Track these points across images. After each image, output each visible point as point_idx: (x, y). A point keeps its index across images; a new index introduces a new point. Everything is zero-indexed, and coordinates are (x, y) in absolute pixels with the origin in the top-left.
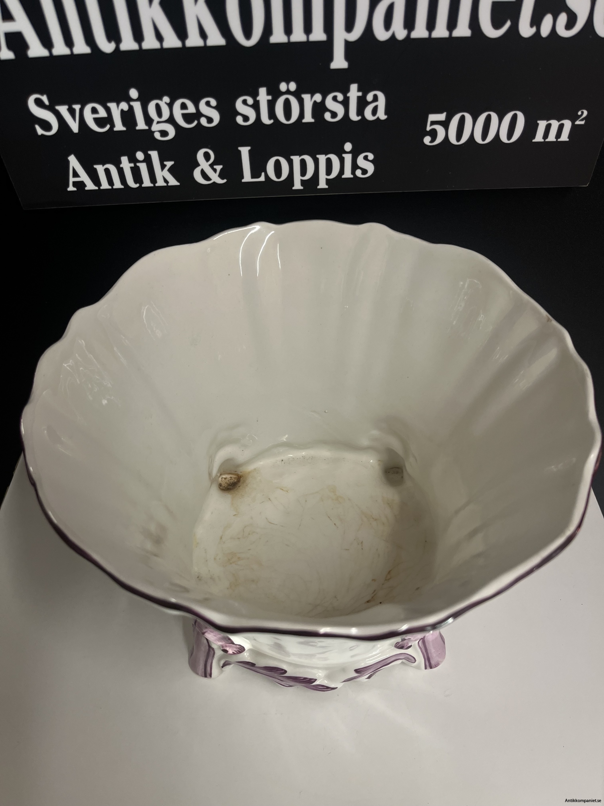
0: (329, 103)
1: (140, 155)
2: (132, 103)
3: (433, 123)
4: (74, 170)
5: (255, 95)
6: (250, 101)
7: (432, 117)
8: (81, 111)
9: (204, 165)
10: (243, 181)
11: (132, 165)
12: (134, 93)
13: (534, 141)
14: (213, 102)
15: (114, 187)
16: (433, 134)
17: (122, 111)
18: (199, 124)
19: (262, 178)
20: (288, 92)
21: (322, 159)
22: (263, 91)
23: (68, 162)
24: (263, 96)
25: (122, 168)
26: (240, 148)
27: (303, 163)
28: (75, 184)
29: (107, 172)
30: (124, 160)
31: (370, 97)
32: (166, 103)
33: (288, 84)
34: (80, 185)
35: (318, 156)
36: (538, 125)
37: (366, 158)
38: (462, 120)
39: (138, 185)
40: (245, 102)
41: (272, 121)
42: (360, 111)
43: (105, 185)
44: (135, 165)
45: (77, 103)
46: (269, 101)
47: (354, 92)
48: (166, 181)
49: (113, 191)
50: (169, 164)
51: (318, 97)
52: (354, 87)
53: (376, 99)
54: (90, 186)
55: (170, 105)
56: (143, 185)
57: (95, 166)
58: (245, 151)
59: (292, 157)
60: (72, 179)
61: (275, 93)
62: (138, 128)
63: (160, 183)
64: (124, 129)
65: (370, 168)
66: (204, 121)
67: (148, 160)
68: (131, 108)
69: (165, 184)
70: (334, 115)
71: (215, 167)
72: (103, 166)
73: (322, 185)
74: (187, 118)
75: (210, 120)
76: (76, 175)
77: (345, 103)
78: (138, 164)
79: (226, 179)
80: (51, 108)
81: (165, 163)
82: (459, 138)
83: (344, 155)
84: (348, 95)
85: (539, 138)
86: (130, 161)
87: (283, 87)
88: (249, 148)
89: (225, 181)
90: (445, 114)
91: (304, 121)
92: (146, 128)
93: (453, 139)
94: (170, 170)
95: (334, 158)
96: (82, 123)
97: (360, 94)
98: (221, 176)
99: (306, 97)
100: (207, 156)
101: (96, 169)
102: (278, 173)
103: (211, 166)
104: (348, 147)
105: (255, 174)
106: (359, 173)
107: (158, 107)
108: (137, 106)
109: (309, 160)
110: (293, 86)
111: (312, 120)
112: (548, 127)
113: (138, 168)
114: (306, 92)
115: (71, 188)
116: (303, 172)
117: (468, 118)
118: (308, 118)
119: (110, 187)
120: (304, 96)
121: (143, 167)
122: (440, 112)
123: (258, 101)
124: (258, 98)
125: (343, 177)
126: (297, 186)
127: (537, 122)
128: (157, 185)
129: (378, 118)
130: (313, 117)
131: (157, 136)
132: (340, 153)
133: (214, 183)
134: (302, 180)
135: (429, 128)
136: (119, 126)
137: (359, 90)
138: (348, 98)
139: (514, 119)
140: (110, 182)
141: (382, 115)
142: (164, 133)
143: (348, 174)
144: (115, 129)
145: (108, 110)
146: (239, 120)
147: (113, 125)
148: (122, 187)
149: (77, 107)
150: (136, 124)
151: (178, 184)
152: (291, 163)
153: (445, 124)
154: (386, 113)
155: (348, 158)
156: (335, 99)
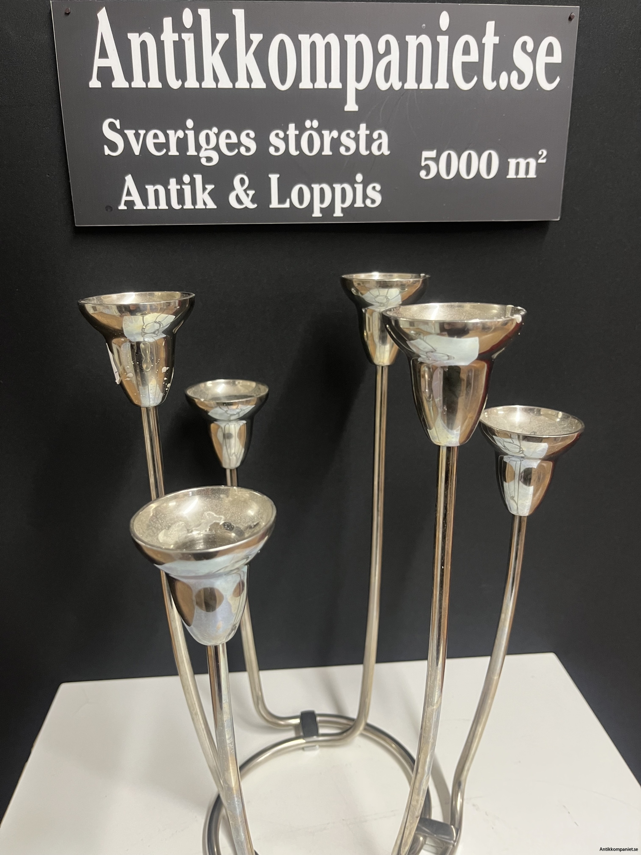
0: (344, 139)
1: (186, 178)
2: (187, 132)
3: (426, 159)
4: (128, 189)
5: (285, 129)
6: (282, 134)
7: (426, 154)
8: (145, 135)
9: (239, 189)
10: (271, 206)
11: (179, 187)
12: (190, 123)
13: (508, 177)
14: (252, 134)
15: (160, 208)
16: (427, 168)
17: (178, 137)
18: (239, 151)
19: (287, 205)
20: (312, 128)
21: (338, 187)
22: (292, 126)
23: (124, 181)
24: (292, 130)
25: (169, 189)
26: (270, 176)
27: (322, 191)
28: (127, 203)
29: (156, 192)
30: (173, 181)
31: (375, 135)
32: (214, 133)
33: (312, 122)
34: (131, 204)
35: (334, 185)
36: (508, 163)
37: (374, 188)
38: (449, 157)
39: (181, 206)
40: (277, 135)
41: (298, 153)
42: (368, 147)
43: (152, 206)
44: (181, 187)
45: (142, 129)
46: (296, 135)
47: (363, 130)
48: (205, 204)
49: (158, 211)
50: (210, 187)
51: (335, 134)
52: (363, 126)
53: (380, 136)
54: (139, 205)
55: (217, 135)
56: (185, 207)
57: (147, 187)
58: (274, 178)
59: (313, 186)
60: (125, 198)
61: (301, 129)
62: (188, 154)
63: (200, 205)
64: (178, 154)
65: (378, 199)
66: (243, 150)
67: (192, 183)
68: (186, 135)
69: (204, 207)
70: (348, 149)
71: (248, 192)
72: (154, 187)
73: (338, 213)
74: (230, 147)
75: (248, 149)
76: (129, 194)
77: (357, 139)
78: (183, 187)
79: (257, 204)
80: (121, 132)
81: (207, 186)
82: (448, 172)
83: (356, 185)
84: (359, 133)
85: (511, 175)
86: (177, 183)
87: (308, 124)
88: (278, 176)
89: (256, 206)
90: (435, 151)
91: (323, 153)
92: (196, 154)
93: (444, 175)
94: (211, 194)
95: (347, 187)
96: (144, 146)
97: (368, 132)
98: (253, 201)
99: (326, 133)
100: (242, 181)
101: (147, 189)
102: (301, 201)
103: (245, 191)
104: (359, 177)
105: (281, 200)
106: (368, 202)
107: (207, 136)
108: (191, 135)
109: (327, 188)
110: (315, 124)
111: (331, 153)
112: (518, 164)
113: (183, 189)
114: (326, 129)
115: (122, 207)
116: (322, 200)
117: (454, 155)
118: (327, 151)
119: (156, 208)
120: (323, 132)
121: (187, 189)
122: (431, 149)
123: (288, 135)
124: (287, 133)
125: (356, 206)
126: (317, 213)
127: (507, 160)
128: (197, 207)
129: (383, 153)
130: (332, 149)
131: (204, 161)
132: (352, 183)
133: (246, 207)
134: (321, 209)
135: (423, 164)
136: (173, 152)
137: (367, 128)
138: (359, 135)
139: (490, 156)
140: (157, 203)
141: (386, 151)
142: (209, 159)
143: (359, 204)
144: (170, 154)
145: (167, 136)
146: (272, 150)
147: (168, 150)
148: (167, 208)
149: (142, 132)
150: (187, 149)
151: (215, 207)
152: (312, 190)
153: (436, 160)
154: (390, 148)
155: (359, 188)
156: (348, 135)
